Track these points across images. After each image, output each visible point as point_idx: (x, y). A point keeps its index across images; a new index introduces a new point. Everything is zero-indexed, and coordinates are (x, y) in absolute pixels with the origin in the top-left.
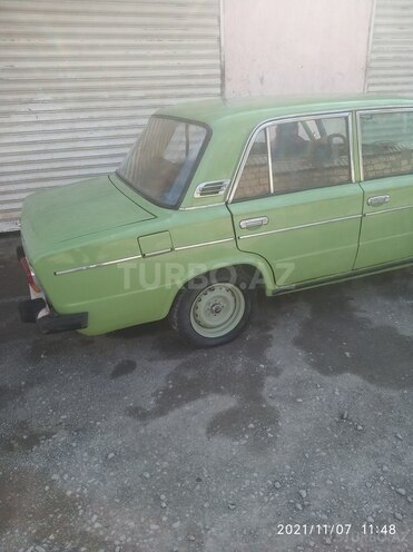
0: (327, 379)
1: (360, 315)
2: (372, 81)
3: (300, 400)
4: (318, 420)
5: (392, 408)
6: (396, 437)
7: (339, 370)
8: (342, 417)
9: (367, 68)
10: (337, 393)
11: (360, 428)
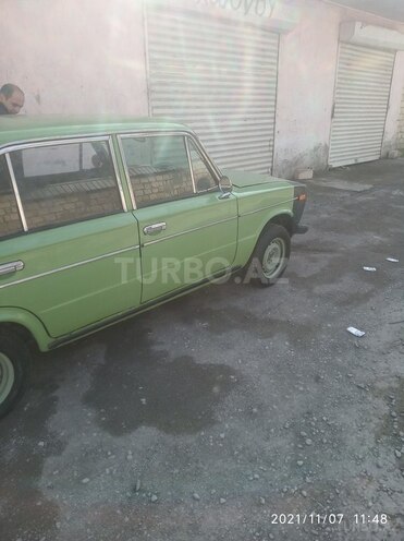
0: (119, 441)
1: (157, 348)
2: (154, 104)
3: (86, 480)
4: (106, 502)
5: (189, 458)
6: (194, 498)
7: (133, 426)
8: (134, 490)
9: (149, 92)
10: (130, 457)
11: (155, 498)
